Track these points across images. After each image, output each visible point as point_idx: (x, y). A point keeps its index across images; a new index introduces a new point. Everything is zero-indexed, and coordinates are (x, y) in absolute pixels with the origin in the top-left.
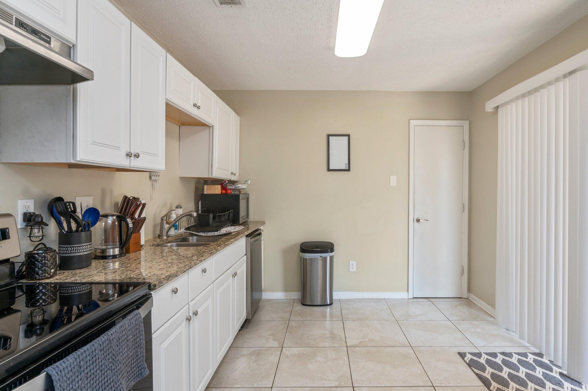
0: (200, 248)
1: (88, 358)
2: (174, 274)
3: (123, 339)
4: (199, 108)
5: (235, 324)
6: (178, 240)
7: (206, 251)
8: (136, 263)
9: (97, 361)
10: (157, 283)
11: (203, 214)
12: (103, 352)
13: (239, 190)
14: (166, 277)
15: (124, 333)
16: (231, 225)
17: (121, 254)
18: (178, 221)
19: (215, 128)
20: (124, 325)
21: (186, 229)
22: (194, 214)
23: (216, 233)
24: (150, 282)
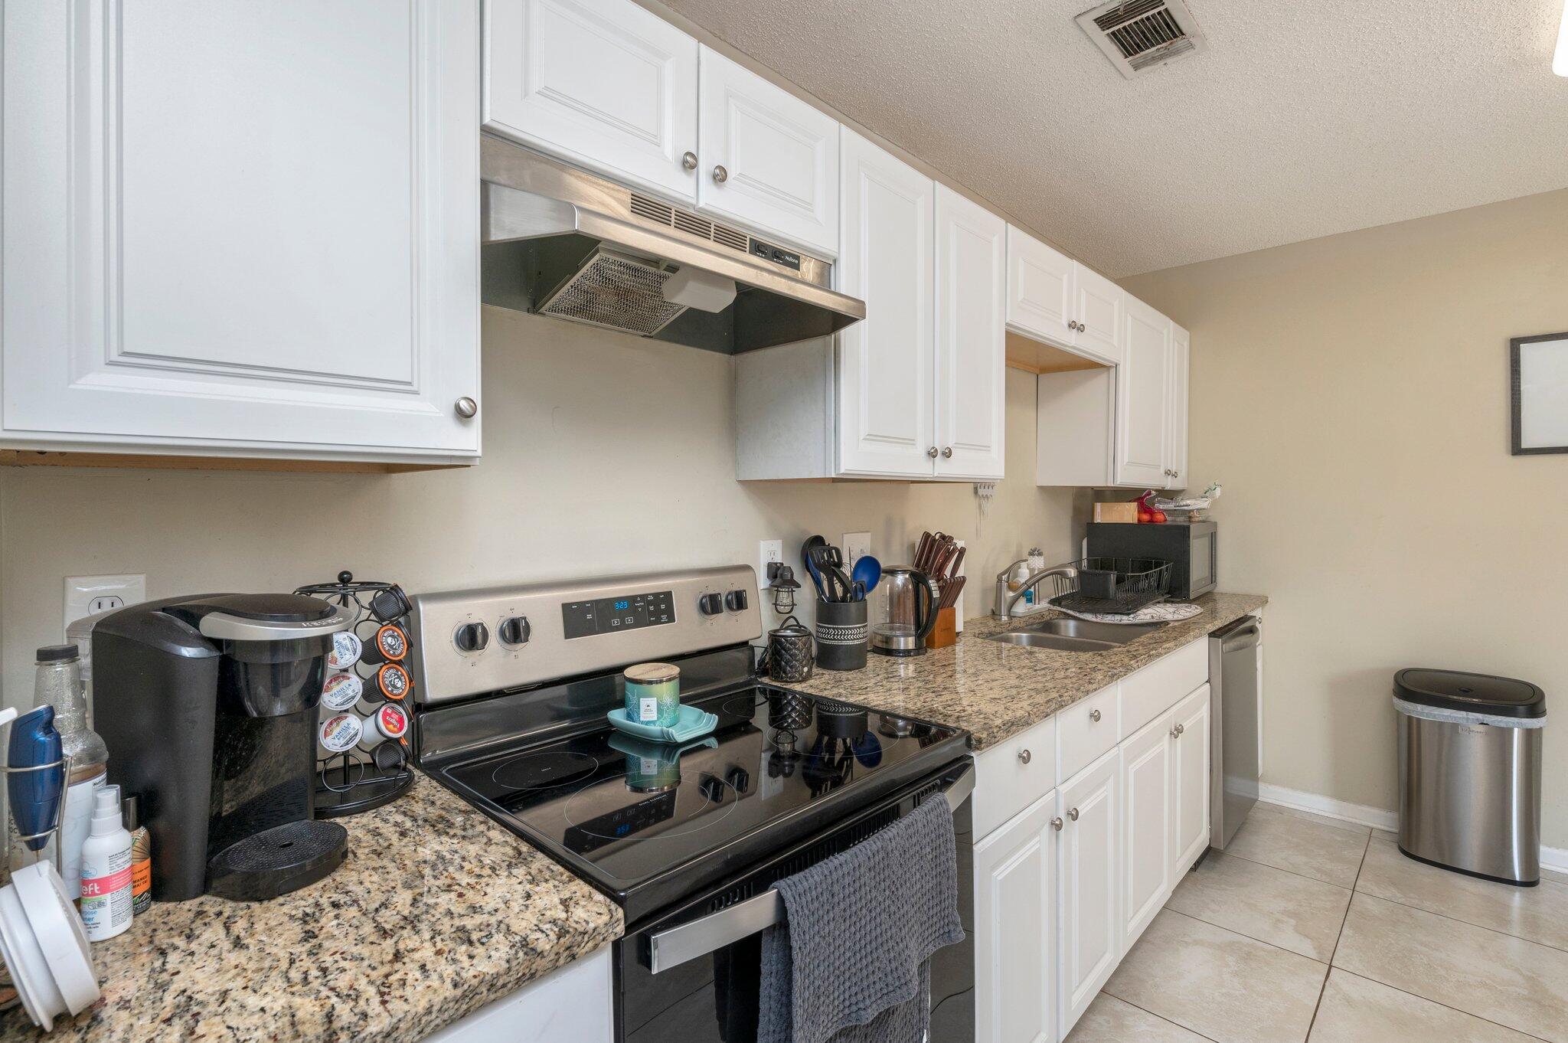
0: (1085, 656)
1: (847, 880)
2: (1023, 720)
3: (912, 852)
4: (1081, 329)
5: (1178, 854)
6: (1035, 626)
7: (1100, 667)
8: (944, 675)
9: (863, 889)
10: (984, 736)
11: (1091, 571)
12: (873, 873)
13: (1188, 514)
14: (1004, 725)
15: (914, 840)
16: (1166, 601)
17: (919, 650)
18: (1034, 584)
19: (1121, 369)
20: (914, 822)
21: (1053, 602)
22: (1070, 572)
23: (1125, 618)
24: (968, 732)
